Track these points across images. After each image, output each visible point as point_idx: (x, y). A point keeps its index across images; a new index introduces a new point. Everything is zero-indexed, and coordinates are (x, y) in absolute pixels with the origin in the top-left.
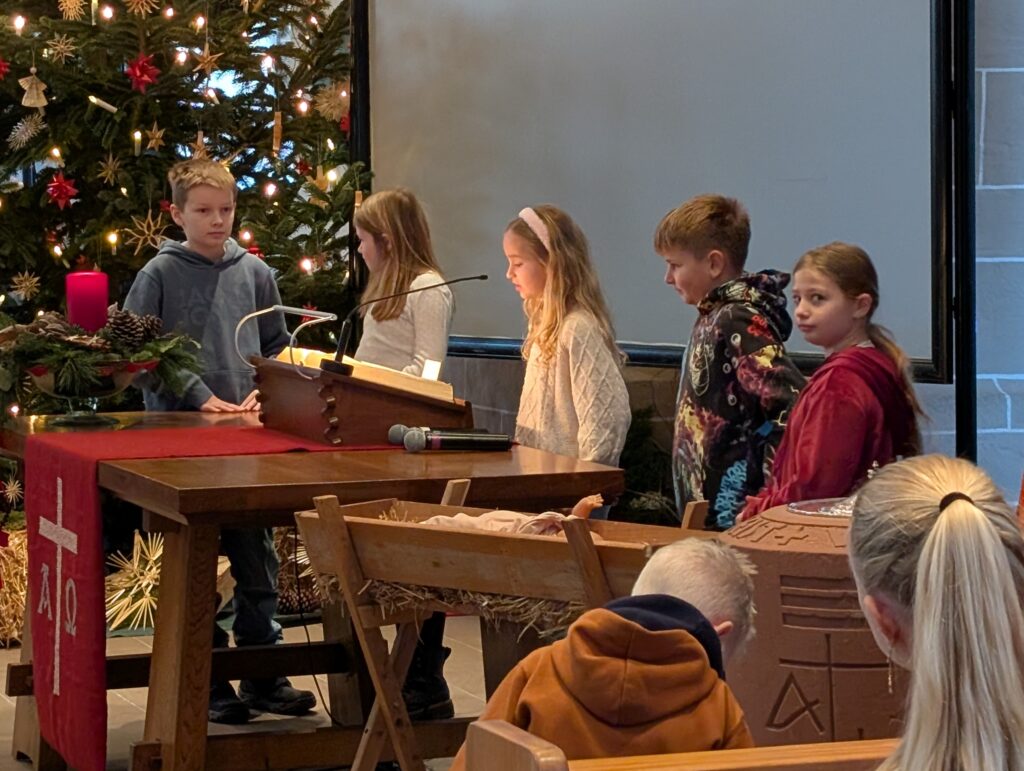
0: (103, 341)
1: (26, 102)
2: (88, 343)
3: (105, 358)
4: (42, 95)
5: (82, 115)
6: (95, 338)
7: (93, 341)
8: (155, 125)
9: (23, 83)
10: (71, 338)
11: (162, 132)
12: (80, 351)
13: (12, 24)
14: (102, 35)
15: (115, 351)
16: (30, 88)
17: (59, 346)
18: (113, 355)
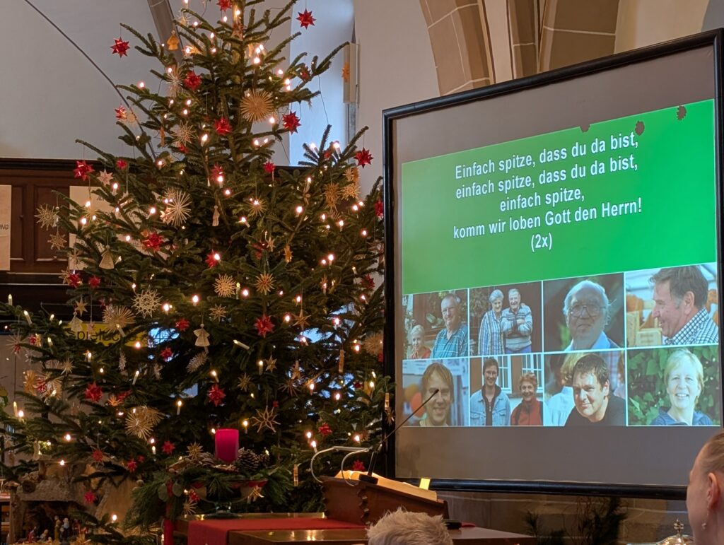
0: (235, 467)
1: (198, 344)
2: (226, 469)
3: (236, 478)
4: (207, 340)
5: (230, 351)
6: (231, 466)
7: (230, 467)
8: (271, 357)
9: (196, 333)
10: (217, 466)
11: (275, 361)
12: (222, 474)
13: (191, 300)
14: (242, 305)
15: (242, 474)
16: (200, 335)
17: (209, 471)
18: (240, 476)
